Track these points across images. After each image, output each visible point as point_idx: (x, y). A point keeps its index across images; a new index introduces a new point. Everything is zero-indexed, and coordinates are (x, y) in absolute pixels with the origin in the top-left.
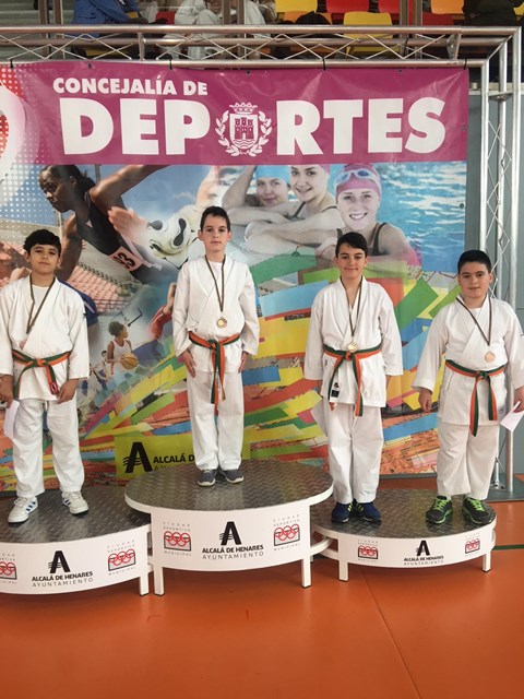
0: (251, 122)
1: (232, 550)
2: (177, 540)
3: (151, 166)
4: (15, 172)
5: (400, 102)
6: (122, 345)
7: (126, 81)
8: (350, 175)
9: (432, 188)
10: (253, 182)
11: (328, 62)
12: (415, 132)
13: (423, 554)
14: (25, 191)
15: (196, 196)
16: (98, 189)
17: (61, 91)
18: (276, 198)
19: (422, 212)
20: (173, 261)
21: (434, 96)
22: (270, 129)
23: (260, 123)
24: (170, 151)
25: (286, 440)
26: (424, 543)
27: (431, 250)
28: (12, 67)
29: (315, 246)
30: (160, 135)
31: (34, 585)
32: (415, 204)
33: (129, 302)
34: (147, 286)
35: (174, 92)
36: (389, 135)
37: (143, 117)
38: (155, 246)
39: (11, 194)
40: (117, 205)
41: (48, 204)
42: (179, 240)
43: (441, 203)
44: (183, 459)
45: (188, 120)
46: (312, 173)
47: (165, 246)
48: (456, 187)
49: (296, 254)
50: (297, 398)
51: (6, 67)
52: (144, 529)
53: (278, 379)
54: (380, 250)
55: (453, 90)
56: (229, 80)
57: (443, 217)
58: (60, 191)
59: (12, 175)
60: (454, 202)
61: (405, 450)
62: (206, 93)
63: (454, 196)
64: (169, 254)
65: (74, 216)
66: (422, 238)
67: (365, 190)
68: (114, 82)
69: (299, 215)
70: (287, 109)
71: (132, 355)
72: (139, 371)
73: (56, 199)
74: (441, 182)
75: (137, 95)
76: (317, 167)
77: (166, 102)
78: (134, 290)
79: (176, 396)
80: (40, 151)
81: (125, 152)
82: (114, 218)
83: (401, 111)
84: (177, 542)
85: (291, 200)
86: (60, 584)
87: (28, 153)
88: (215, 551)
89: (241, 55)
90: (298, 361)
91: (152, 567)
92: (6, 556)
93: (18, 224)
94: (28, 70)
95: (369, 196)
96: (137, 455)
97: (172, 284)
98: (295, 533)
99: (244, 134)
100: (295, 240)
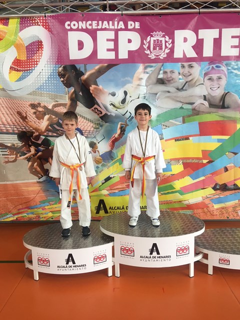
0: (161, 41)
1: (155, 257)
3: (111, 65)
4: (46, 68)
5: (238, 30)
6: (95, 153)
7: (100, 22)
8: (211, 68)
10: (161, 72)
11: (201, 10)
14: (51, 78)
15: (133, 79)
16: (85, 76)
17: (69, 28)
18: (172, 80)
20: (121, 112)
22: (171, 44)
23: (166, 42)
24: (119, 58)
25: (174, 201)
28: (45, 16)
30: (116, 49)
31: (58, 270)
33: (99, 132)
35: (123, 27)
36: (232, 47)
37: (108, 40)
38: (112, 104)
39: (44, 79)
40: (94, 84)
41: (61, 84)
42: (124, 101)
44: (123, 208)
45: (130, 41)
46: (192, 67)
47: (117, 104)
49: (182, 108)
50: (180, 180)
51: (43, 17)
52: (111, 244)
53: (171, 170)
54: (226, 106)
56: (151, 21)
59: (45, 70)
61: (234, 207)
62: (139, 27)
64: (118, 108)
65: (74, 90)
67: (219, 75)
68: (94, 23)
69: (184, 88)
70: (179, 34)
71: (100, 158)
72: (103, 165)
73: (65, 82)
75: (105, 29)
76: (194, 64)
77: (119, 32)
78: (101, 126)
79: (120, 178)
80: (58, 57)
81: (98, 58)
82: (93, 91)
83: (239, 35)
84: (127, 252)
85: (180, 81)
86: (70, 270)
87: (53, 59)
88: (146, 257)
89: (157, 8)
90: (181, 162)
91: (114, 263)
92: (45, 255)
93: (48, 94)
94: (53, 18)
95: (221, 78)
96: (101, 205)
97: (120, 123)
98: (187, 250)
99: (158, 48)
100: (182, 101)
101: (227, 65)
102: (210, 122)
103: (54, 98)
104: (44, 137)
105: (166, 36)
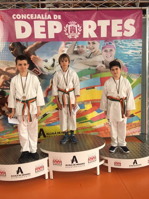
0: (75, 27)
1: (75, 165)
2: (57, 162)
3: (44, 42)
4: (1, 45)
5: (121, 20)
7: (36, 15)
8: (106, 44)
9: (131, 47)
11: (99, 8)
12: (126, 30)
13: (135, 164)
14: (4, 51)
15: (58, 51)
16: (27, 50)
17: (15, 18)
18: (83, 52)
19: (128, 55)
20: (52, 72)
21: (132, 19)
22: (81, 29)
23: (78, 28)
24: (49, 38)
25: (87, 127)
26: (135, 160)
27: (131, 67)
29: (95, 66)
30: (46, 32)
31: (12, 178)
32: (126, 53)
34: (43, 80)
35: (51, 18)
36: (118, 31)
37: (41, 26)
38: (45, 67)
40: (33, 55)
42: (53, 65)
43: (134, 52)
44: (55, 133)
46: (94, 43)
47: (49, 67)
48: (139, 47)
49: (89, 69)
50: (90, 114)
52: (47, 158)
53: (84, 108)
55: (138, 16)
56: (68, 14)
57: (135, 56)
58: (15, 51)
60: (138, 52)
62: (61, 19)
63: (138, 50)
64: (50, 70)
66: (128, 63)
67: (111, 48)
68: (32, 15)
69: (90, 57)
70: (86, 23)
72: (42, 107)
73: (14, 53)
74: (134, 46)
75: (39, 19)
76: (96, 42)
77: (48, 21)
79: (53, 114)
80: (8, 38)
81: (35, 38)
83: (122, 24)
85: (88, 52)
86: (20, 177)
87: (5, 38)
88: (70, 165)
89: (71, 6)
90: (91, 102)
91: (49, 170)
92: (2, 169)
93: (2, 61)
94: (4, 12)
95: (112, 50)
96: (41, 132)
97: (51, 79)
98: (95, 159)
99: (73, 31)
100: (89, 65)
101: (115, 42)
102: (107, 77)
103: (6, 64)
104: (1, 90)
105: (78, 24)
